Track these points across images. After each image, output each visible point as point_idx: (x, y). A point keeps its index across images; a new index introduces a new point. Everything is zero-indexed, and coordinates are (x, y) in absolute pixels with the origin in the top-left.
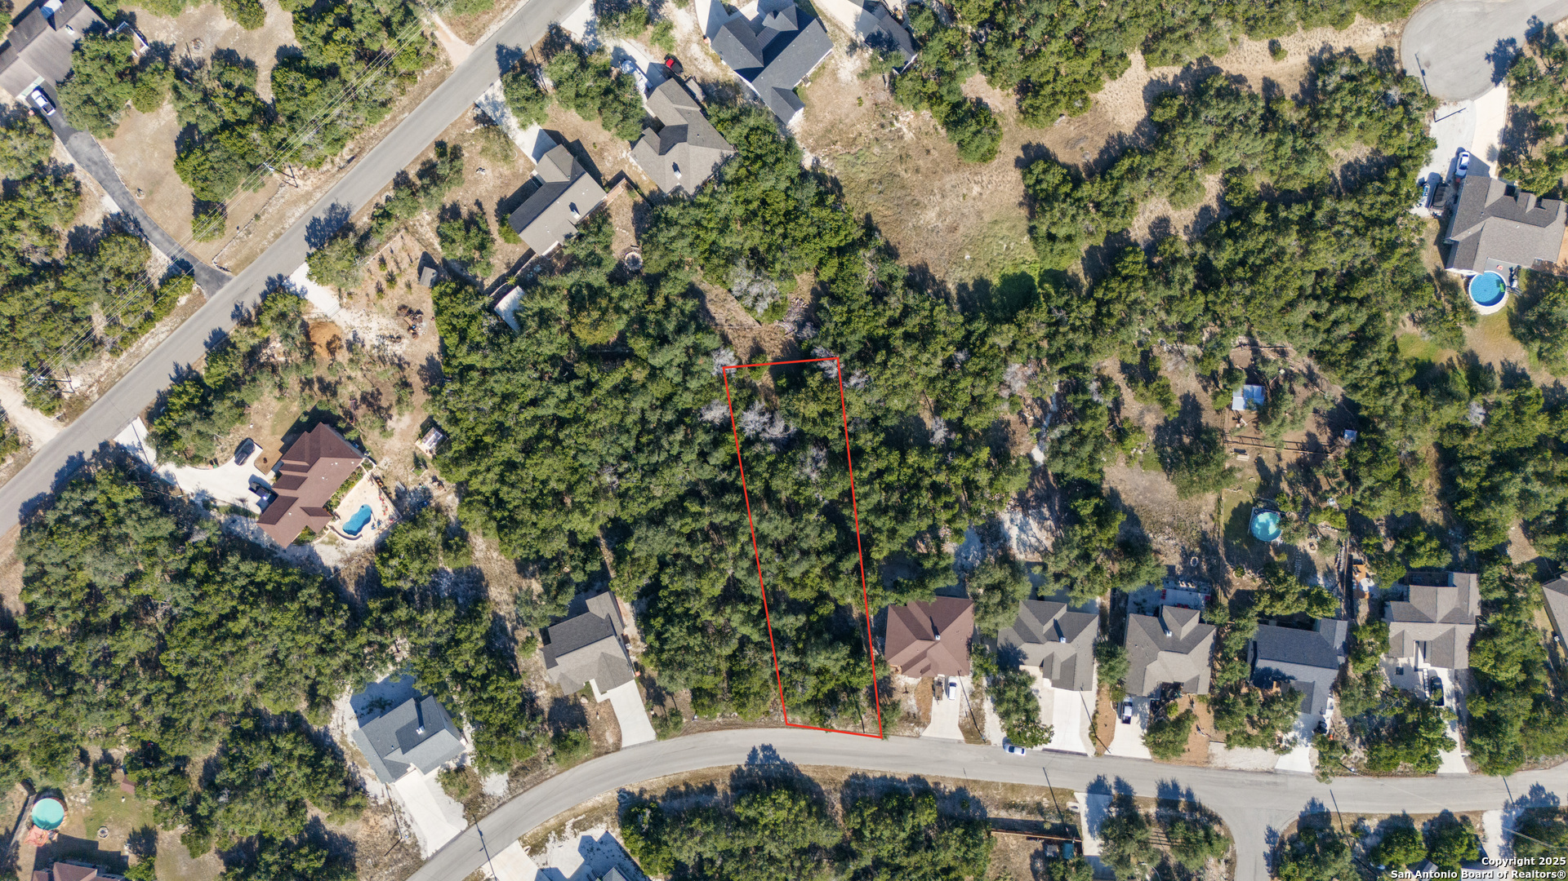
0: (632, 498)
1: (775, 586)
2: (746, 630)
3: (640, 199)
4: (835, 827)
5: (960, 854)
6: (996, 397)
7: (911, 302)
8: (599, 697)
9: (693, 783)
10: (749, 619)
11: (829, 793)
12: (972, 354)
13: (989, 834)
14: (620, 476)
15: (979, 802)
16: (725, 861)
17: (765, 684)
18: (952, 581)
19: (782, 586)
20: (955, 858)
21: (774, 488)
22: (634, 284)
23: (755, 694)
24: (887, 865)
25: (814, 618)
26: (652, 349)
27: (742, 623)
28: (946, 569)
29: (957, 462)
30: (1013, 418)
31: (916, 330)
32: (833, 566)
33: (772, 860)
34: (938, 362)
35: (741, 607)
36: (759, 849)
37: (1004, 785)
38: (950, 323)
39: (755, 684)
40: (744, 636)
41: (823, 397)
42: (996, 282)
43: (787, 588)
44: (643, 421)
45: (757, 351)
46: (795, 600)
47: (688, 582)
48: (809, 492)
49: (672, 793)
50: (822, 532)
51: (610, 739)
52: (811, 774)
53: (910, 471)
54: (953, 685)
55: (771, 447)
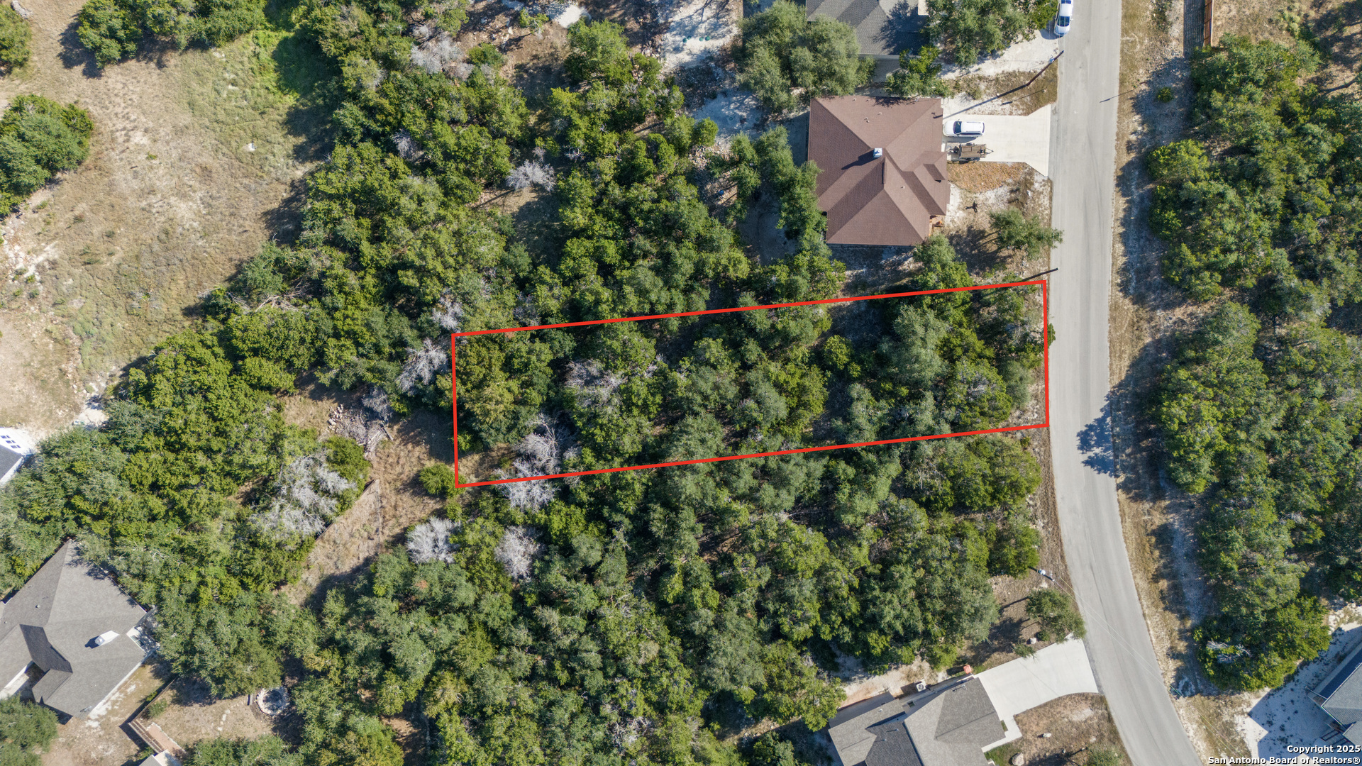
0: (665, 692)
1: (805, 439)
2: (883, 487)
3: (168, 695)
4: (1220, 315)
5: (1260, 94)
6: (471, 84)
7: (321, 234)
8: (1013, 734)
9: (1153, 567)
10: (862, 482)
11: (1156, 329)
12: (398, 128)
13: (1217, 50)
14: (625, 716)
15: (1157, 74)
16: (1295, 508)
17: (974, 449)
18: (779, 138)
19: (804, 425)
20: (1266, 103)
21: (638, 448)
22: (304, 702)
23: (993, 466)
24: (1285, 222)
25: (856, 370)
26: (404, 674)
27: (870, 492)
28: (760, 149)
29: (581, 142)
30: (511, 60)
31: (366, 222)
32: (764, 342)
33: (1290, 423)
34: (416, 182)
35: (842, 497)
36: (1270, 447)
37: (1125, 32)
38: (349, 167)
39: (975, 466)
40: (893, 489)
41: (479, 372)
42: (290, 100)
43: (806, 418)
44: (532, 678)
45: (416, 486)
46: (827, 404)
47: (804, 591)
48: (640, 387)
49: (1173, 601)
50: (707, 363)
51: (1084, 713)
52: (1126, 363)
53: (598, 219)
54: (957, 127)
55: (571, 455)
